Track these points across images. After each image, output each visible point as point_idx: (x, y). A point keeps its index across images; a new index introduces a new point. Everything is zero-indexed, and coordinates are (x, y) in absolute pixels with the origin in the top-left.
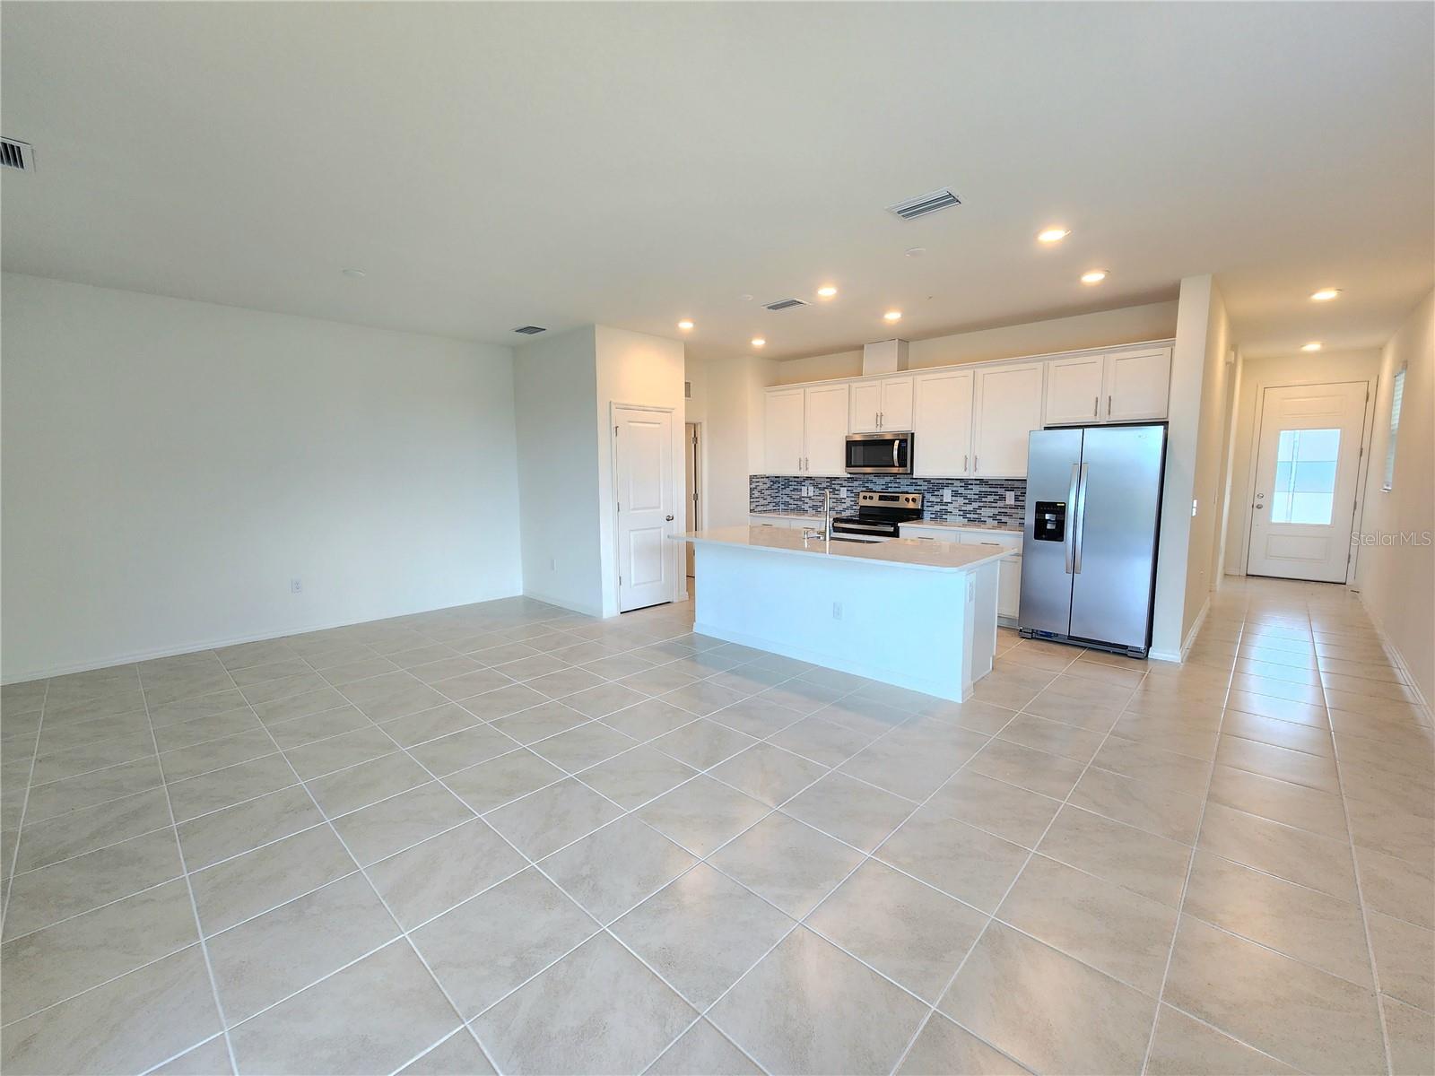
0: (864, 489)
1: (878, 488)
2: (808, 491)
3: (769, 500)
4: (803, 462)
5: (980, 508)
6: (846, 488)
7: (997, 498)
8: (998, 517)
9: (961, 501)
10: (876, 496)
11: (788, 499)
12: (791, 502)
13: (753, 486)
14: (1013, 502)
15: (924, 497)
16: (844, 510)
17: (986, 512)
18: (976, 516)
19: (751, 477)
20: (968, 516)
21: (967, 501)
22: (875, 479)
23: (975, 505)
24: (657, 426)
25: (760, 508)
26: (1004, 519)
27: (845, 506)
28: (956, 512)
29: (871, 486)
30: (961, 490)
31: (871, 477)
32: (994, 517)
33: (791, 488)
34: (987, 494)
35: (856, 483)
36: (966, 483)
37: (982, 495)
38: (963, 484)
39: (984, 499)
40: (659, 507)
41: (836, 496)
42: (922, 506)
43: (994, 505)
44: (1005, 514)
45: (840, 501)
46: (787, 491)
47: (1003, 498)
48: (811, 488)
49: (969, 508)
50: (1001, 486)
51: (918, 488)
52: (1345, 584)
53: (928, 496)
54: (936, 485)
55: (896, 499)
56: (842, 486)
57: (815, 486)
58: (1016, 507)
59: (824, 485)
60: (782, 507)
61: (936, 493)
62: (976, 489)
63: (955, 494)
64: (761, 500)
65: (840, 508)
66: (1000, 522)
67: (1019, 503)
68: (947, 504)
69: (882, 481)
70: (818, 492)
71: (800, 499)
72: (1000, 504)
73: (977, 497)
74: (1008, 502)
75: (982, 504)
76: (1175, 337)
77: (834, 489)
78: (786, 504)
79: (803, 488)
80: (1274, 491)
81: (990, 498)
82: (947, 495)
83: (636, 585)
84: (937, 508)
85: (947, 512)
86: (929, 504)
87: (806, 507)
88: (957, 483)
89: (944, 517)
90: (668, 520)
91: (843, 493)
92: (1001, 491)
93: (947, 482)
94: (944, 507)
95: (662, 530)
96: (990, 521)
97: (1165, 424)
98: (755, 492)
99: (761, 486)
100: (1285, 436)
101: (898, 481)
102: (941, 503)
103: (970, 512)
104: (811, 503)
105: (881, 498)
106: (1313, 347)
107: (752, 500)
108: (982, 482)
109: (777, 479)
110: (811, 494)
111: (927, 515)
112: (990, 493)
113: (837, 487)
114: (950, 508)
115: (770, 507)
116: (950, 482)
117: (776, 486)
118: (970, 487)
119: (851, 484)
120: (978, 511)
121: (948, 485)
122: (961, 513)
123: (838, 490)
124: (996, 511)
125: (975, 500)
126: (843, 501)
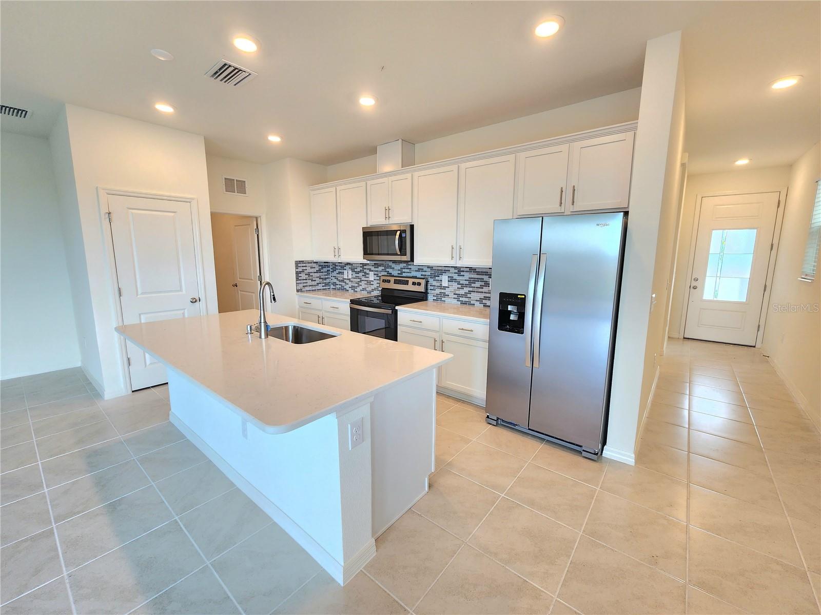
0: (386, 273)
1: (395, 273)
2: (348, 274)
3: (318, 280)
4: (337, 251)
5: (470, 292)
6: (373, 273)
7: (483, 284)
8: (484, 301)
9: (455, 285)
10: (392, 279)
11: (335, 281)
12: (338, 282)
13: (300, 269)
15: (427, 282)
16: (373, 290)
17: (475, 296)
18: (467, 300)
19: (298, 263)
20: (461, 299)
21: (460, 286)
22: (393, 265)
23: (466, 290)
24: (172, 214)
25: (308, 288)
27: (373, 287)
28: (452, 295)
29: (390, 271)
30: (456, 276)
31: (391, 264)
32: (480, 301)
33: (337, 271)
34: (475, 280)
35: (380, 268)
36: (459, 270)
37: (471, 281)
38: (456, 271)
39: (473, 285)
40: (181, 290)
41: (366, 279)
42: (427, 289)
43: (480, 290)
45: (369, 283)
46: (335, 274)
47: (487, 284)
48: (350, 272)
49: (462, 292)
50: (485, 274)
51: (424, 273)
52: (754, 347)
53: (431, 281)
54: (438, 271)
55: (406, 283)
56: (370, 270)
57: (353, 270)
59: (359, 269)
60: (332, 286)
61: (437, 278)
62: (467, 276)
63: (451, 280)
64: (310, 282)
65: (369, 289)
66: (485, 305)
68: (445, 288)
69: (398, 267)
70: (355, 275)
71: (343, 281)
72: (485, 289)
73: (467, 282)
75: (471, 289)
76: (638, 119)
77: (366, 273)
78: (335, 284)
79: (345, 271)
80: (706, 276)
81: (478, 284)
82: (445, 279)
83: (151, 364)
84: (438, 291)
85: (445, 295)
86: (432, 288)
87: (347, 287)
88: (453, 270)
89: (443, 299)
90: (192, 302)
91: (372, 277)
92: (485, 278)
93: (444, 269)
94: (443, 291)
95: (186, 311)
96: (477, 304)
97: (626, 214)
98: (303, 276)
99: (309, 270)
100: (716, 235)
101: (409, 267)
102: (441, 287)
103: (462, 296)
104: (350, 284)
105: (396, 282)
106: (743, 162)
107: (299, 282)
108: (471, 270)
109: (326, 264)
110: (350, 277)
111: (430, 297)
112: (478, 280)
113: (367, 271)
114: (447, 291)
115: (320, 287)
116: (447, 269)
117: (325, 270)
118: (462, 273)
119: (376, 269)
120: (469, 295)
121: (445, 271)
122: (456, 296)
123: (368, 274)
124: (482, 296)
125: (466, 286)
126: (372, 283)
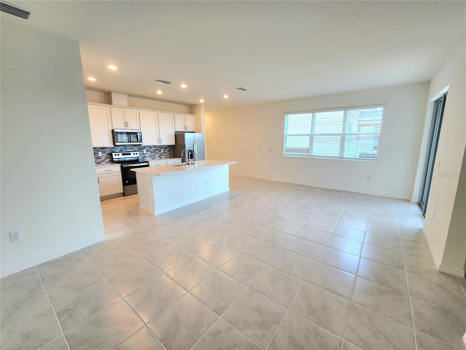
5: (155, 154)
6: (101, 152)
7: (159, 151)
8: (160, 156)
9: (149, 153)
10: (120, 154)
14: (163, 152)
17: (157, 155)
21: (151, 153)
23: (153, 153)
26: (161, 157)
27: (101, 160)
28: (148, 156)
30: (149, 149)
32: (159, 157)
34: (156, 150)
36: (150, 147)
37: (155, 150)
39: (156, 152)
43: (158, 153)
44: (161, 155)
47: (160, 151)
49: (152, 155)
50: (160, 147)
55: (130, 154)
56: (98, 151)
58: (164, 153)
61: (141, 151)
62: (153, 149)
63: (147, 151)
66: (160, 158)
67: (164, 152)
72: (160, 152)
73: (153, 151)
74: (162, 152)
75: (155, 153)
81: (157, 151)
82: (145, 151)
84: (142, 156)
85: (145, 157)
89: (145, 158)
92: (160, 149)
94: (144, 155)
96: (157, 158)
101: (126, 147)
105: (123, 154)
114: (146, 155)
116: (145, 147)
118: (151, 148)
119: (103, 150)
120: (154, 155)
121: (144, 148)
122: (150, 156)
123: (97, 153)
124: (159, 155)
125: (153, 152)
126: (100, 158)
